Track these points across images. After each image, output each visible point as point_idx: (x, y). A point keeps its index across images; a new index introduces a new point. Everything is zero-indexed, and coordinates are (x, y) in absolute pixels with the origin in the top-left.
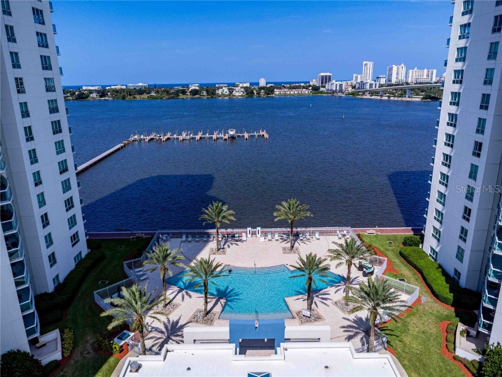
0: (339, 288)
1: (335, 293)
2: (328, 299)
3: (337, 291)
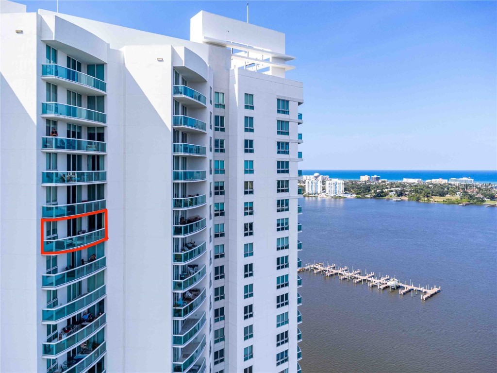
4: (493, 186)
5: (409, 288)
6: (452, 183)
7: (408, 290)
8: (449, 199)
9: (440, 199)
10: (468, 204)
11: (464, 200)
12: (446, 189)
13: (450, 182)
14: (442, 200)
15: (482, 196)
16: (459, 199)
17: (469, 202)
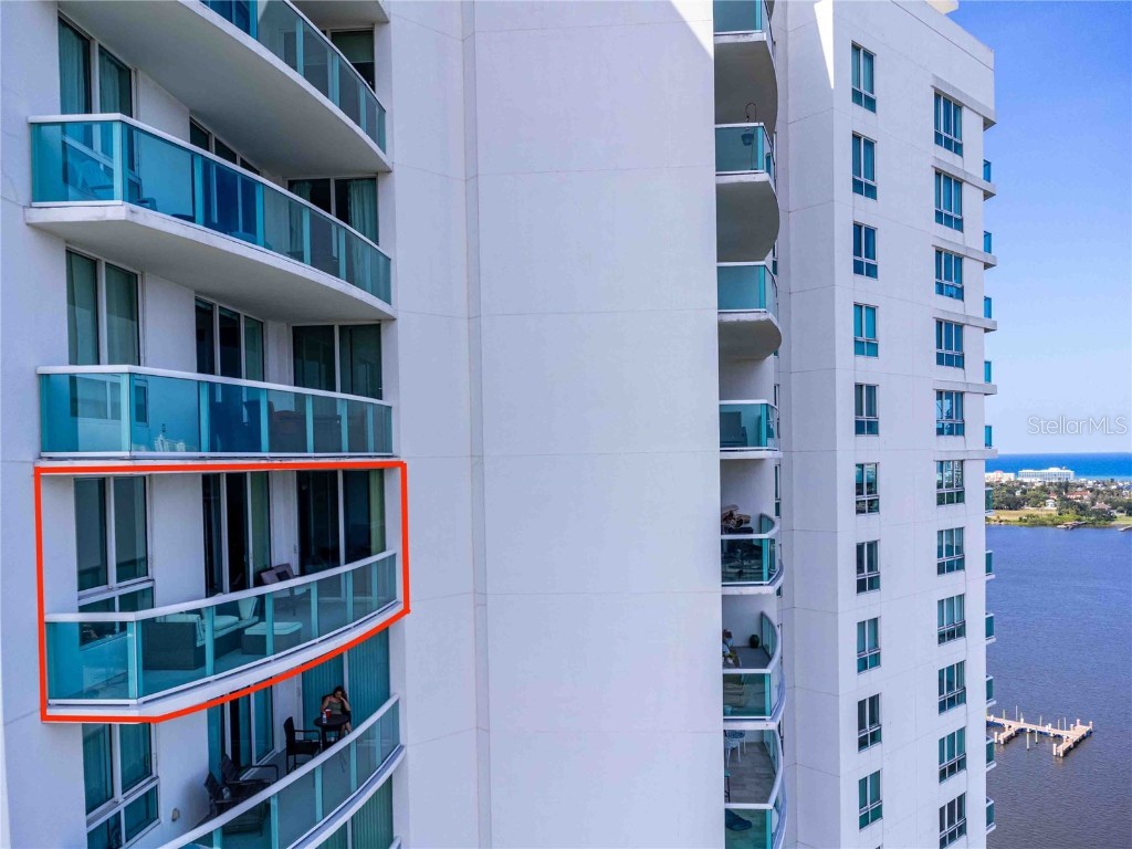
4: (1121, 484)
5: (1016, 726)
6: (1026, 480)
7: (1012, 731)
8: (1032, 516)
9: (1010, 515)
10: (1079, 526)
11: (1066, 516)
12: (1018, 493)
13: (1019, 479)
14: (1017, 518)
15: (1107, 507)
16: (1055, 513)
17: (1079, 520)
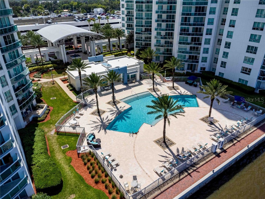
0: (107, 120)
1: (108, 116)
2: (109, 112)
3: (107, 117)
